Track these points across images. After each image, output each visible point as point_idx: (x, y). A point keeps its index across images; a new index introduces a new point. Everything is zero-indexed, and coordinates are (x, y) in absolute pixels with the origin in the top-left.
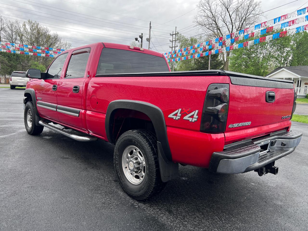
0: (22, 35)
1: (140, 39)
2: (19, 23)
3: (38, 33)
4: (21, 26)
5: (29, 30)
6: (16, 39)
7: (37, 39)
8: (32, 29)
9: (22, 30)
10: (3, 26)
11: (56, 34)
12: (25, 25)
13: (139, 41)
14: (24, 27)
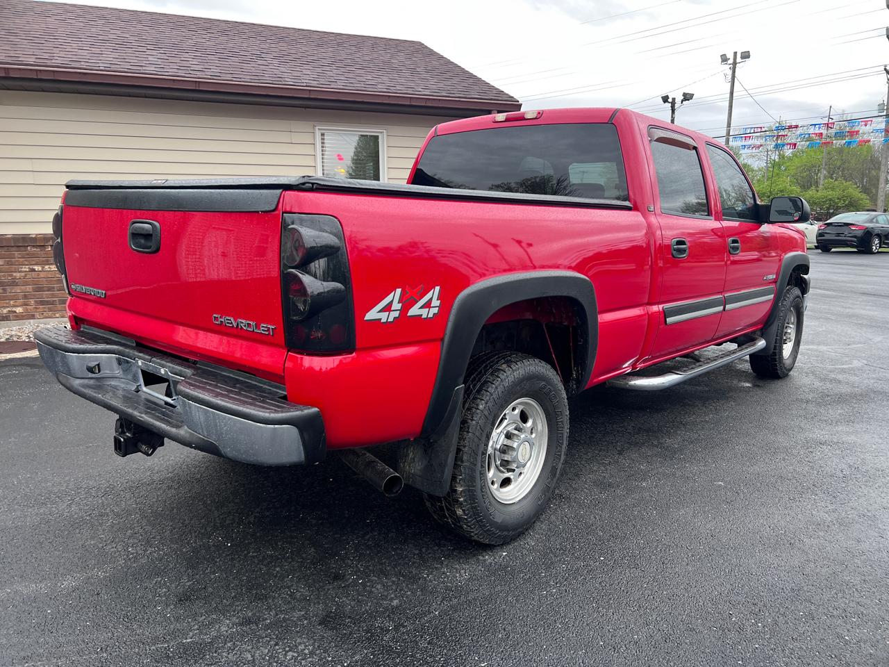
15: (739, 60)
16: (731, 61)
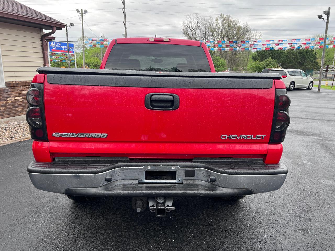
0: (214, 31)
1: (325, 16)
2: (213, 18)
3: (229, 26)
4: (214, 22)
5: (221, 24)
6: (208, 35)
7: (227, 32)
8: (223, 23)
9: (214, 25)
10: (198, 25)
11: (246, 24)
12: (217, 20)
13: (323, 19)
14: (216, 22)
15: (83, 12)
16: (81, 12)
